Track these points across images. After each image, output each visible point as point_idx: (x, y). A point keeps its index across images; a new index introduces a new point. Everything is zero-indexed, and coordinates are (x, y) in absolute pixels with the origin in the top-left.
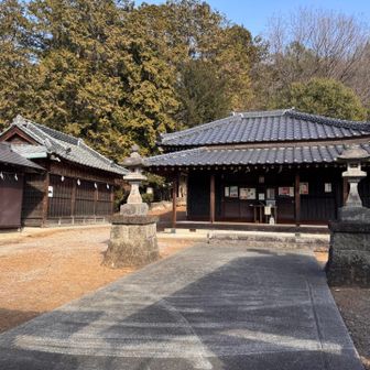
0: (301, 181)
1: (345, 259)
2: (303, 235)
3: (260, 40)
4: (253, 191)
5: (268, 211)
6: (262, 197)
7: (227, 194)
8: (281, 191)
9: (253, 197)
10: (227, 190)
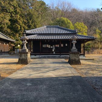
0: (61, 43)
1: (73, 59)
2: (62, 56)
3: (48, 5)
4: (50, 46)
5: (53, 50)
6: (52, 47)
7: (43, 46)
8: (56, 46)
9: (50, 47)
10: (43, 45)
